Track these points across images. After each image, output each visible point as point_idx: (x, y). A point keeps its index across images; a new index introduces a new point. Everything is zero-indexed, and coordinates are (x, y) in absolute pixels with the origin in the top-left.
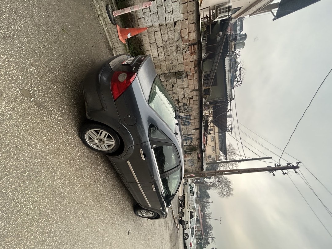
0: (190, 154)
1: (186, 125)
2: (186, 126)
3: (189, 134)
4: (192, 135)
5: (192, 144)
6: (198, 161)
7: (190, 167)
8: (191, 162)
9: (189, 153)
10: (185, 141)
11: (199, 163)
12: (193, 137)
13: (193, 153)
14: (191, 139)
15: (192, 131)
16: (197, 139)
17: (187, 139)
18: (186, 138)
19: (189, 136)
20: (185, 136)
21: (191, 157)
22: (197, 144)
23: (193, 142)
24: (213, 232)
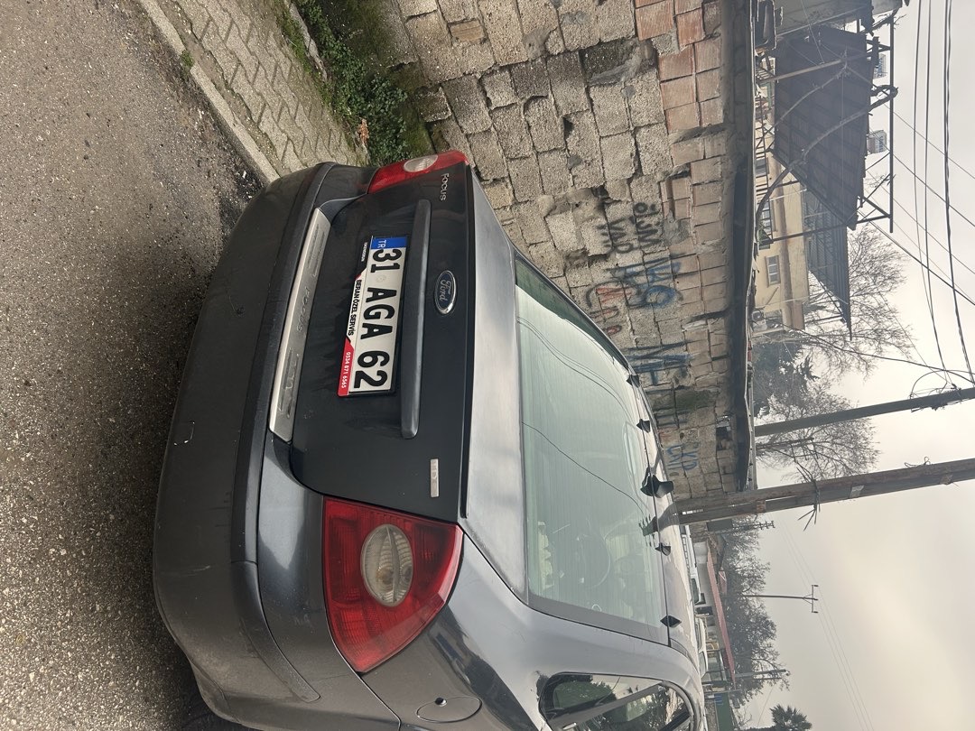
0: (678, 423)
1: (654, 305)
2: (650, 312)
3: (667, 341)
4: (686, 343)
5: (686, 382)
6: (719, 448)
7: (677, 474)
8: (683, 455)
9: (672, 419)
10: (648, 375)
11: (722, 454)
12: (693, 351)
13: (694, 418)
14: (681, 364)
15: (688, 327)
16: (714, 359)
17: (659, 365)
18: (651, 361)
19: (671, 353)
20: (645, 352)
21: (682, 436)
22: (711, 382)
23: (690, 371)
24: (775, 643)
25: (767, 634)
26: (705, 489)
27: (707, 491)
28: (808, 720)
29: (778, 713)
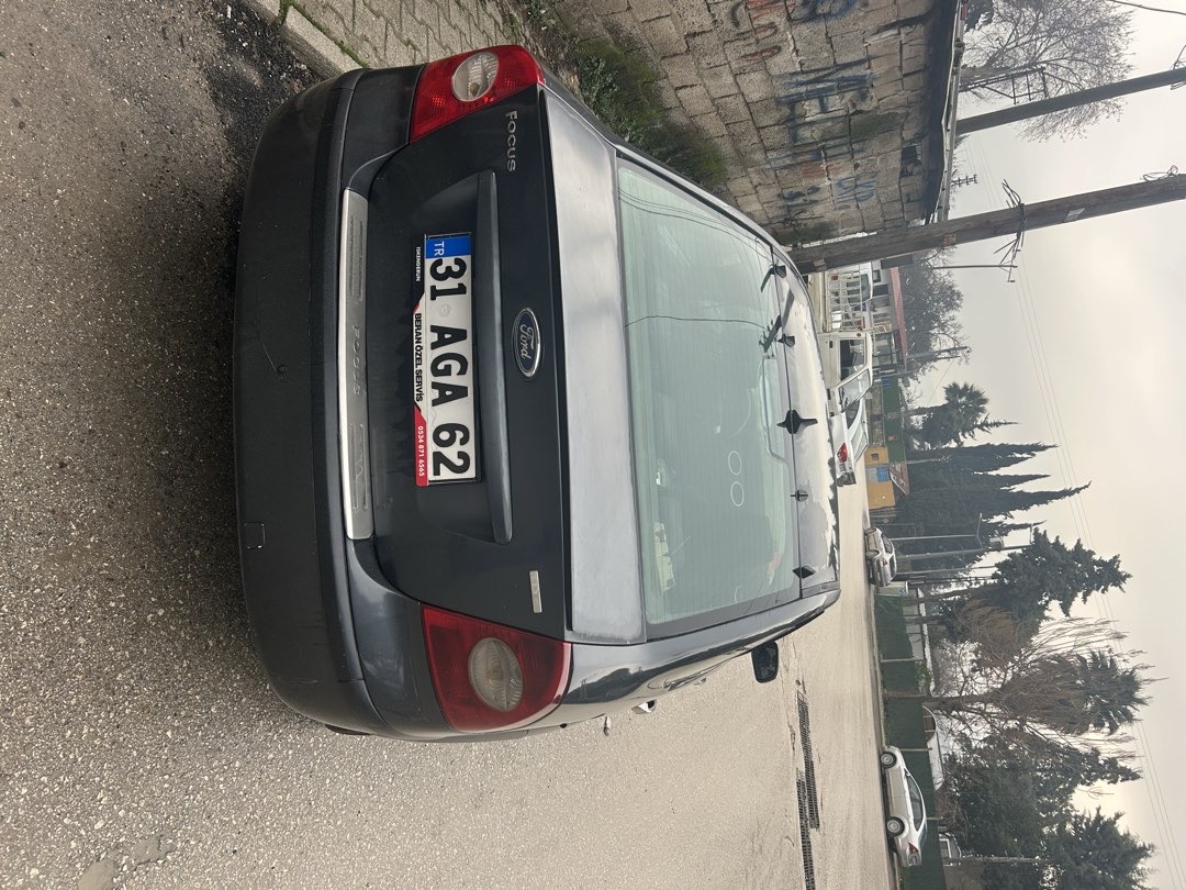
0: (852, 153)
1: (827, 16)
2: (822, 26)
3: (842, 60)
4: (869, 59)
5: (864, 107)
6: (904, 174)
7: (849, 207)
8: (856, 186)
9: (845, 149)
10: (815, 102)
11: (908, 180)
12: (878, 68)
13: (875, 145)
14: (861, 86)
15: (874, 40)
16: (905, 75)
17: (830, 89)
18: (820, 86)
19: (848, 73)
20: (812, 76)
21: (856, 166)
22: (900, 102)
23: (872, 93)
24: (958, 315)
25: (951, 305)
26: (881, 219)
27: (885, 221)
28: (985, 396)
29: (953, 391)
